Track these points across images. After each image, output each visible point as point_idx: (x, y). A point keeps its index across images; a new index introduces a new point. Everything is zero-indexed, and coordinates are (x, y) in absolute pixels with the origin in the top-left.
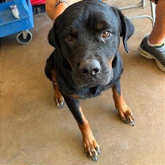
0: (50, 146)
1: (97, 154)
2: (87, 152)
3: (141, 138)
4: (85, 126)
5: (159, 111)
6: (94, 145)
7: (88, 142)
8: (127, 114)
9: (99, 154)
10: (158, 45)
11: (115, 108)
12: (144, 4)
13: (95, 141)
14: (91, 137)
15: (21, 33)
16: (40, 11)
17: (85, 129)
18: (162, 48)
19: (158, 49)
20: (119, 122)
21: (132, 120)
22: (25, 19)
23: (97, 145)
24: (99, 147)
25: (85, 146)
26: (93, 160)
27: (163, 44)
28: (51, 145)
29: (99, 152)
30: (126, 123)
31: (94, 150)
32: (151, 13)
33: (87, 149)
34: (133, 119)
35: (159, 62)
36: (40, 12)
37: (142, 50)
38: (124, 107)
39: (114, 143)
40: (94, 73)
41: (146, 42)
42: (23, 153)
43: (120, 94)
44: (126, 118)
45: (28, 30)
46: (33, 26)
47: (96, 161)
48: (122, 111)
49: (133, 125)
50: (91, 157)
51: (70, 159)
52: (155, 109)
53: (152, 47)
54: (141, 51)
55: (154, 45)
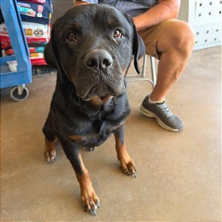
0: (41, 203)
1: (96, 207)
2: (85, 206)
3: (143, 189)
4: (84, 176)
5: (160, 163)
6: (93, 197)
7: (86, 195)
8: (129, 165)
9: (98, 207)
10: (159, 102)
11: (117, 159)
12: (144, 74)
13: (95, 193)
14: (90, 189)
15: (16, 88)
16: (40, 72)
17: (84, 179)
18: (162, 105)
19: (159, 106)
20: (121, 174)
21: (134, 172)
22: (22, 72)
23: (96, 197)
24: (99, 200)
25: (83, 199)
26: (92, 214)
27: (164, 102)
28: (42, 201)
29: (99, 205)
30: (129, 175)
31: (94, 203)
32: (151, 77)
33: (85, 201)
34: (135, 170)
35: (159, 120)
36: (40, 74)
37: (143, 108)
38: (127, 158)
39: (115, 195)
40: (104, 66)
41: (148, 100)
42: (5, 212)
43: (123, 144)
44: (129, 169)
45: (24, 85)
46: (31, 82)
47: (95, 215)
48: (125, 162)
49: (135, 177)
50: (90, 211)
51: (64, 215)
52: (157, 162)
53: (153, 104)
54: (143, 110)
55: (155, 102)
